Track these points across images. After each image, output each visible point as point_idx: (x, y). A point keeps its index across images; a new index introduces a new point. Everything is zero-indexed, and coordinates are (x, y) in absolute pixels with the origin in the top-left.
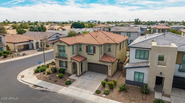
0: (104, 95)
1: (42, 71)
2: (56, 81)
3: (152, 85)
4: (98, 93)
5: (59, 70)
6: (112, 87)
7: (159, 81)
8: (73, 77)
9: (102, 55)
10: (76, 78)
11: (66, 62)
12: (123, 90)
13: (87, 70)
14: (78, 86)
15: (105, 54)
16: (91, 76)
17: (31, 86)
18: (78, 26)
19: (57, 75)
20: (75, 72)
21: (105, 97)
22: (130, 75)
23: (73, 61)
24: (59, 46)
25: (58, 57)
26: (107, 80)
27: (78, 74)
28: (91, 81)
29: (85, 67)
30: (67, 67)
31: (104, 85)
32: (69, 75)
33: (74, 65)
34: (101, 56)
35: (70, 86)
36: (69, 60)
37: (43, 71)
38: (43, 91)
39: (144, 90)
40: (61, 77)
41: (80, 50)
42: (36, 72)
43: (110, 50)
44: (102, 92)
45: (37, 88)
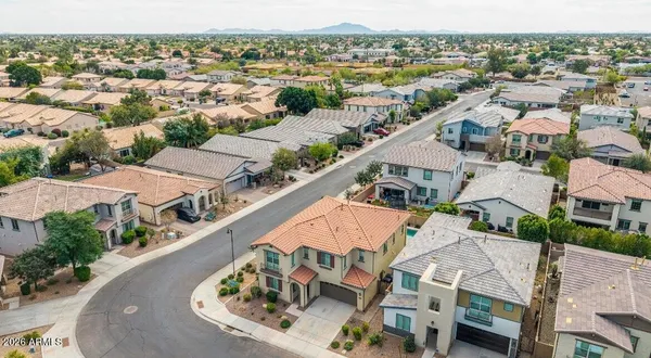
0: (344, 351)
1: (232, 293)
2: (263, 319)
3: (421, 338)
4: (335, 346)
5: (267, 295)
6: (358, 337)
7: (433, 333)
8: (292, 310)
9: (347, 270)
10: (298, 313)
11: (280, 282)
12: (377, 342)
13: (318, 293)
14: (302, 332)
15: (353, 266)
16: (324, 311)
17: (222, 327)
18: (297, 100)
19: (265, 306)
20: (296, 299)
21: (345, 355)
22: (390, 319)
23: (293, 281)
24: (267, 252)
25: (265, 270)
26: (352, 321)
27: (302, 304)
28: (325, 322)
29: (315, 290)
30: (280, 289)
31: (345, 332)
32: (286, 305)
33: (295, 288)
34: (344, 273)
35: (289, 331)
36: (285, 279)
37: (235, 291)
38: (245, 339)
39: (411, 346)
40: (271, 311)
41: (306, 256)
42: (223, 294)
43: (361, 259)
44: (342, 345)
45: (234, 332)
